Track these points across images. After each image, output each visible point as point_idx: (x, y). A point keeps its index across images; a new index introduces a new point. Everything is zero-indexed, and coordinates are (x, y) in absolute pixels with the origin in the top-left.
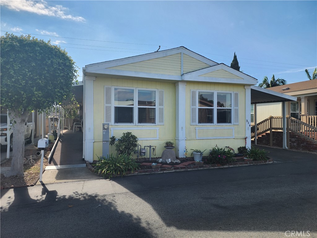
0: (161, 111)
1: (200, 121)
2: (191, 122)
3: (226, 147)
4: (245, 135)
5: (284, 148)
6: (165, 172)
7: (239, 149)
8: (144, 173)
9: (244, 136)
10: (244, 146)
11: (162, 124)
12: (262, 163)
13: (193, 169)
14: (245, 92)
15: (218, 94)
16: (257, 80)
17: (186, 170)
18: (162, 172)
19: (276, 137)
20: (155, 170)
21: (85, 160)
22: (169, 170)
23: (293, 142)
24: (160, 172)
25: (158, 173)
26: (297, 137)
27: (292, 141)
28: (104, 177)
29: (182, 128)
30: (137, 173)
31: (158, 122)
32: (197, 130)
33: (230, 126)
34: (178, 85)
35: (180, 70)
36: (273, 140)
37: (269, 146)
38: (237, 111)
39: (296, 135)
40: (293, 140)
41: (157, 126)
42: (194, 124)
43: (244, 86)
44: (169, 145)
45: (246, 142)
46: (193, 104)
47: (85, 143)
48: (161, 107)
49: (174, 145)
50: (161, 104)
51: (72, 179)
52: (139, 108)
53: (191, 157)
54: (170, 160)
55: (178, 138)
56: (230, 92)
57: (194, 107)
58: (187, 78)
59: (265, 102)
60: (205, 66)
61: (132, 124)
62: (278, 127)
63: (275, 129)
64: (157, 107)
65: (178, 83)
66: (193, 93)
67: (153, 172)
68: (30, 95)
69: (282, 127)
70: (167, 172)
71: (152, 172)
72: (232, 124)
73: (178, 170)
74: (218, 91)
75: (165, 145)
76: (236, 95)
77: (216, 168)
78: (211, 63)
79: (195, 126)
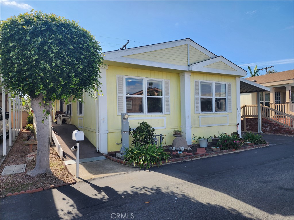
0: (168, 100)
1: (202, 110)
2: (195, 111)
3: (223, 133)
4: (237, 121)
5: (259, 132)
6: (193, 159)
7: (233, 134)
8: (176, 162)
9: (235, 123)
10: (236, 132)
11: (168, 113)
12: (264, 146)
13: (215, 156)
14: (236, 83)
15: (216, 85)
16: (247, 72)
17: (210, 156)
18: (191, 160)
19: (250, 123)
20: (185, 158)
21: (100, 152)
22: (196, 158)
23: (266, 127)
24: (189, 160)
25: (188, 161)
26: (269, 122)
27: (264, 126)
28: (141, 169)
29: (188, 117)
30: (170, 162)
31: (165, 111)
32: (200, 119)
33: (226, 114)
34: (184, 75)
35: (187, 60)
36: (247, 126)
37: (243, 131)
38: (230, 100)
39: (268, 121)
40: (266, 125)
41: (165, 115)
42: (198, 112)
43: (235, 77)
44: (177, 134)
45: (238, 128)
46: (197, 94)
47: (100, 135)
48: (167, 97)
49: (182, 134)
50: (168, 94)
51: (110, 173)
52: (148, 98)
53: (196, 144)
54: (183, 147)
55: (185, 126)
56: (225, 83)
57: (197, 96)
58: (194, 68)
59: (246, 92)
60: (207, 58)
61: (142, 114)
62: (249, 114)
63: (249, 116)
64: (164, 97)
65: (184, 73)
66: (197, 83)
67: (184, 160)
68: (66, 82)
69: (257, 114)
70: (195, 159)
71: (182, 160)
72: (227, 112)
73: (203, 157)
74: (216, 82)
75: (173, 133)
76: (230, 85)
77: (231, 152)
78: (211, 56)
79: (198, 115)
